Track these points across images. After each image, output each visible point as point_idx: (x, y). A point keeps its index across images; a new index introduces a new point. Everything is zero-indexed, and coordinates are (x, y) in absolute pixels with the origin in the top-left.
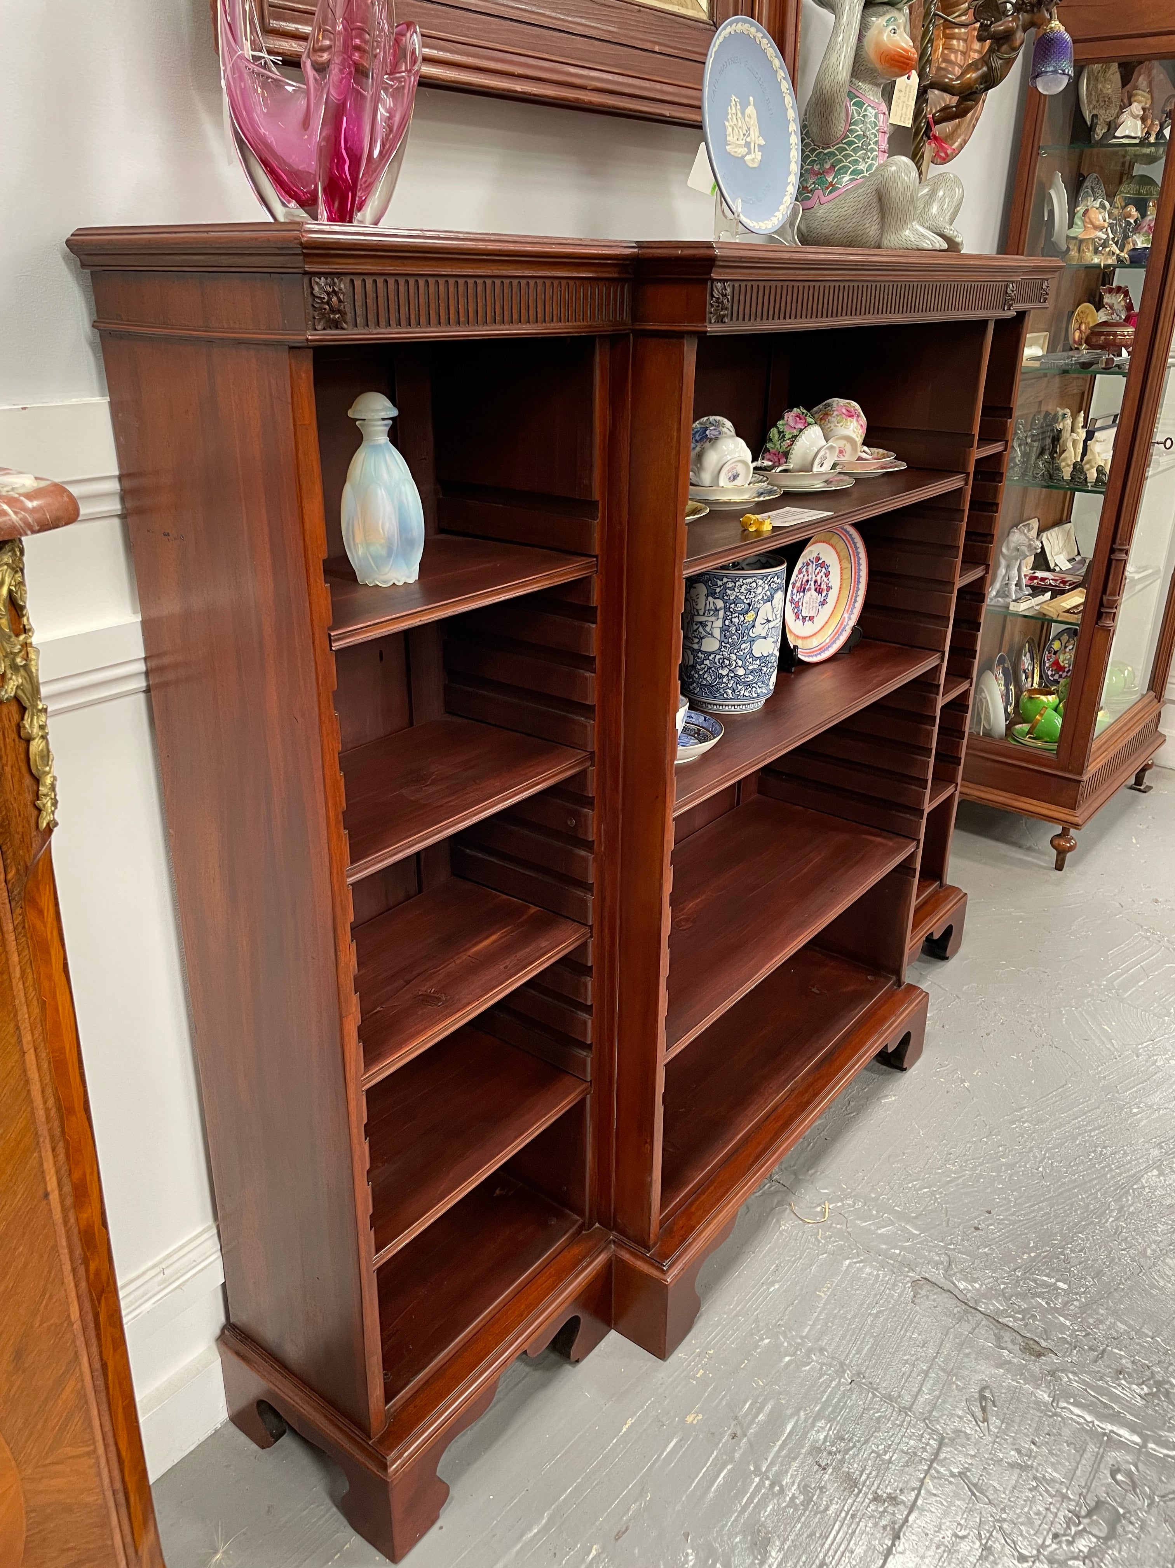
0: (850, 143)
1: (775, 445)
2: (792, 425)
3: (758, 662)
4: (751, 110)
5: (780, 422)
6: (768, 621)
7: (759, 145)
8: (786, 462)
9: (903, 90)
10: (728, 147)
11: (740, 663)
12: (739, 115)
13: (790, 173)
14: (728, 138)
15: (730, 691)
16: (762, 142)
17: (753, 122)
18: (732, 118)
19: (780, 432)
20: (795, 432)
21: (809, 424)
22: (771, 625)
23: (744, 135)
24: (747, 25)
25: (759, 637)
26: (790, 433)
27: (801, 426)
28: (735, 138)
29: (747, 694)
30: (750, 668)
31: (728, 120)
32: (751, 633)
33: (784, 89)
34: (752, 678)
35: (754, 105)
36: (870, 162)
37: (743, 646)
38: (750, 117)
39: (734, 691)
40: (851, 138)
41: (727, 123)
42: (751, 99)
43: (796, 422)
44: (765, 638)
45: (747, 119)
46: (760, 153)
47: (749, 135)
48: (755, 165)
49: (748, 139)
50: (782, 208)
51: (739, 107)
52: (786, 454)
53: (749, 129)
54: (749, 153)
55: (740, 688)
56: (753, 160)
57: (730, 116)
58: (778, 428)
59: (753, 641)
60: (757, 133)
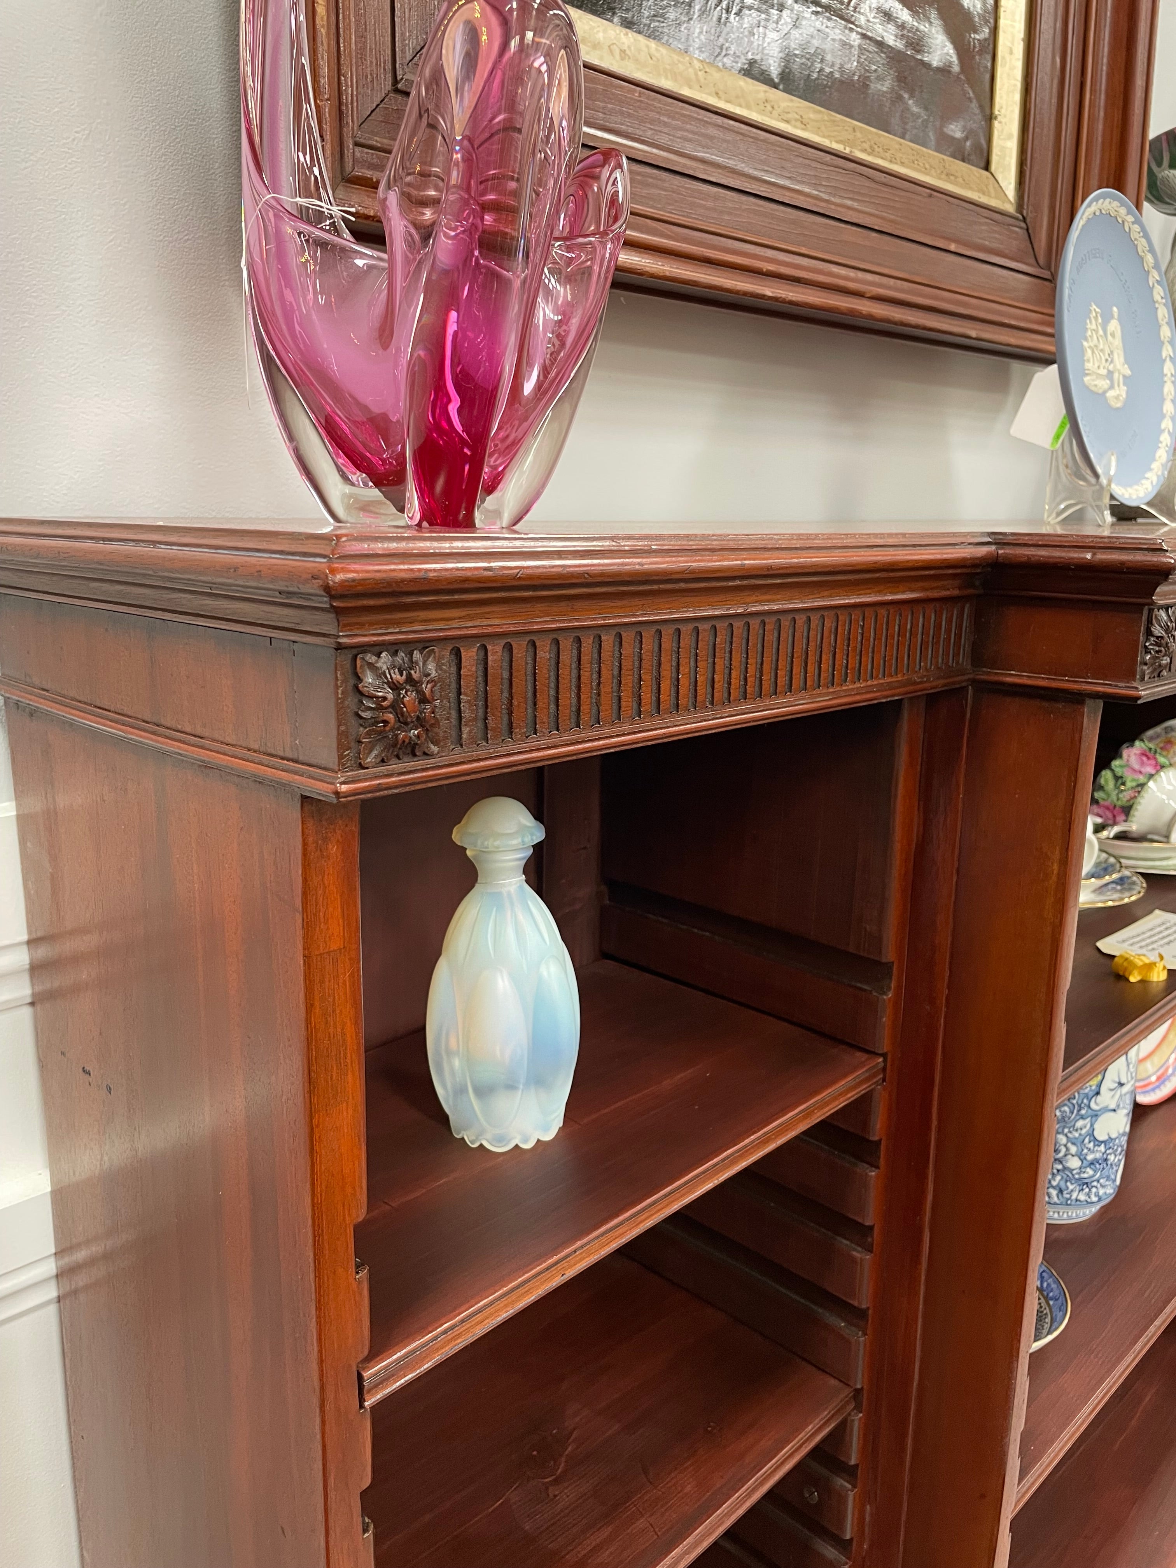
1: (1108, 795)
2: (1137, 766)
3: (1102, 1148)
4: (1114, 325)
5: (1115, 763)
6: (1121, 1085)
7: (1124, 376)
8: (1126, 821)
10: (1086, 379)
11: (1073, 1149)
12: (1101, 332)
13: (1163, 416)
14: (1088, 365)
15: (1054, 1192)
16: (1128, 372)
17: (1117, 342)
18: (1091, 337)
19: (1117, 778)
20: (1142, 779)
21: (1163, 767)
22: (1125, 1089)
23: (1107, 360)
24: (1116, 204)
25: (1106, 1110)
26: (1133, 780)
27: (1149, 770)
28: (1096, 365)
29: (1082, 1197)
30: (1090, 1157)
31: (1086, 339)
32: (1093, 1105)
33: (1157, 297)
34: (1091, 1172)
35: (1119, 320)
37: (1080, 1124)
38: (1113, 335)
39: (1061, 1191)
41: (1085, 344)
42: (1115, 309)
43: (1142, 764)
44: (1114, 1110)
45: (1110, 338)
46: (1125, 388)
47: (1112, 362)
48: (1119, 405)
49: (1111, 368)
50: (1155, 466)
51: (1100, 320)
52: (1127, 810)
53: (1112, 352)
54: (1112, 387)
55: (1071, 1187)
56: (1117, 398)
57: (1089, 333)
58: (1112, 771)
59: (1095, 1115)
60: (1122, 359)
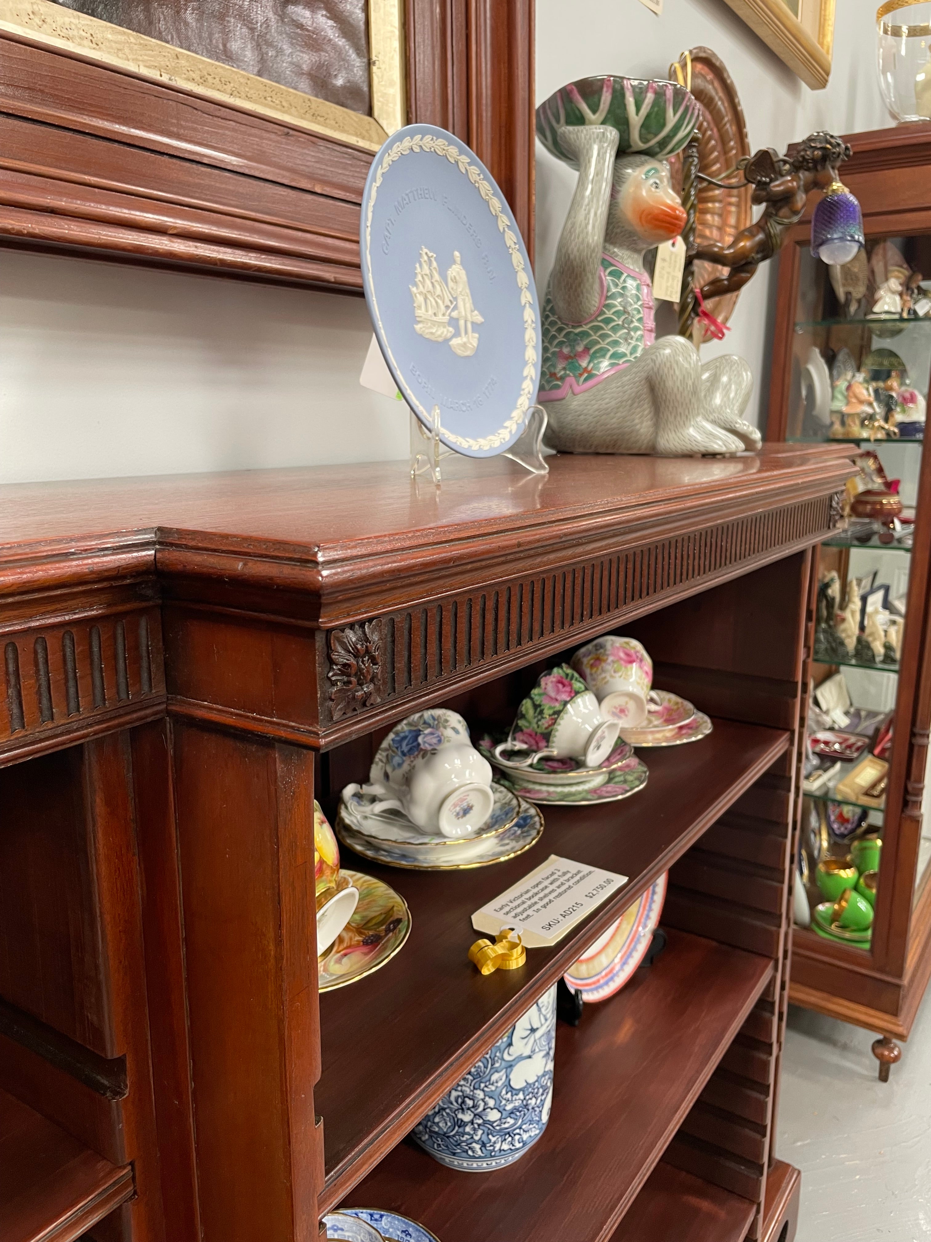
0: (608, 321)
1: (530, 722)
2: (553, 694)
3: (521, 1096)
4: (456, 271)
5: (535, 692)
6: (533, 1030)
7: (473, 323)
8: (547, 747)
9: (668, 259)
10: (418, 327)
11: (491, 1103)
12: (437, 276)
13: (525, 363)
14: (418, 313)
15: (477, 1147)
16: (479, 319)
17: (462, 289)
18: (423, 283)
19: (536, 706)
20: (558, 706)
21: (577, 693)
22: (538, 1034)
23: (447, 307)
24: (441, 141)
25: (521, 1058)
26: (550, 708)
27: (564, 697)
28: (430, 312)
29: (505, 1147)
30: (509, 1107)
31: (415, 285)
32: (506, 1057)
33: (509, 243)
34: (511, 1121)
35: (462, 263)
36: (633, 342)
37: (495, 1077)
38: (455, 280)
39: (484, 1145)
40: (609, 314)
41: (414, 289)
42: (457, 254)
43: (558, 691)
44: (530, 1057)
45: (451, 284)
46: (477, 335)
47: (456, 308)
48: (468, 353)
49: (455, 314)
50: (516, 414)
51: (435, 264)
52: (547, 737)
53: (456, 299)
54: (457, 334)
55: (493, 1139)
56: (464, 345)
57: (419, 278)
58: (532, 699)
59: (510, 1066)
60: (469, 304)
